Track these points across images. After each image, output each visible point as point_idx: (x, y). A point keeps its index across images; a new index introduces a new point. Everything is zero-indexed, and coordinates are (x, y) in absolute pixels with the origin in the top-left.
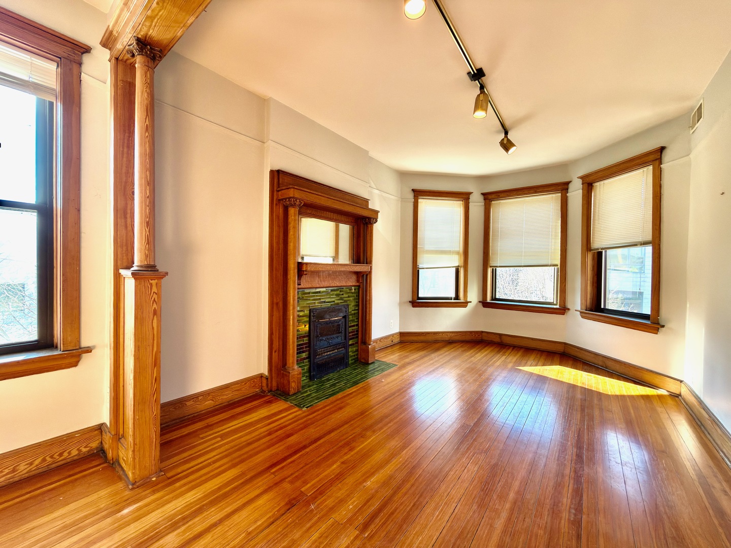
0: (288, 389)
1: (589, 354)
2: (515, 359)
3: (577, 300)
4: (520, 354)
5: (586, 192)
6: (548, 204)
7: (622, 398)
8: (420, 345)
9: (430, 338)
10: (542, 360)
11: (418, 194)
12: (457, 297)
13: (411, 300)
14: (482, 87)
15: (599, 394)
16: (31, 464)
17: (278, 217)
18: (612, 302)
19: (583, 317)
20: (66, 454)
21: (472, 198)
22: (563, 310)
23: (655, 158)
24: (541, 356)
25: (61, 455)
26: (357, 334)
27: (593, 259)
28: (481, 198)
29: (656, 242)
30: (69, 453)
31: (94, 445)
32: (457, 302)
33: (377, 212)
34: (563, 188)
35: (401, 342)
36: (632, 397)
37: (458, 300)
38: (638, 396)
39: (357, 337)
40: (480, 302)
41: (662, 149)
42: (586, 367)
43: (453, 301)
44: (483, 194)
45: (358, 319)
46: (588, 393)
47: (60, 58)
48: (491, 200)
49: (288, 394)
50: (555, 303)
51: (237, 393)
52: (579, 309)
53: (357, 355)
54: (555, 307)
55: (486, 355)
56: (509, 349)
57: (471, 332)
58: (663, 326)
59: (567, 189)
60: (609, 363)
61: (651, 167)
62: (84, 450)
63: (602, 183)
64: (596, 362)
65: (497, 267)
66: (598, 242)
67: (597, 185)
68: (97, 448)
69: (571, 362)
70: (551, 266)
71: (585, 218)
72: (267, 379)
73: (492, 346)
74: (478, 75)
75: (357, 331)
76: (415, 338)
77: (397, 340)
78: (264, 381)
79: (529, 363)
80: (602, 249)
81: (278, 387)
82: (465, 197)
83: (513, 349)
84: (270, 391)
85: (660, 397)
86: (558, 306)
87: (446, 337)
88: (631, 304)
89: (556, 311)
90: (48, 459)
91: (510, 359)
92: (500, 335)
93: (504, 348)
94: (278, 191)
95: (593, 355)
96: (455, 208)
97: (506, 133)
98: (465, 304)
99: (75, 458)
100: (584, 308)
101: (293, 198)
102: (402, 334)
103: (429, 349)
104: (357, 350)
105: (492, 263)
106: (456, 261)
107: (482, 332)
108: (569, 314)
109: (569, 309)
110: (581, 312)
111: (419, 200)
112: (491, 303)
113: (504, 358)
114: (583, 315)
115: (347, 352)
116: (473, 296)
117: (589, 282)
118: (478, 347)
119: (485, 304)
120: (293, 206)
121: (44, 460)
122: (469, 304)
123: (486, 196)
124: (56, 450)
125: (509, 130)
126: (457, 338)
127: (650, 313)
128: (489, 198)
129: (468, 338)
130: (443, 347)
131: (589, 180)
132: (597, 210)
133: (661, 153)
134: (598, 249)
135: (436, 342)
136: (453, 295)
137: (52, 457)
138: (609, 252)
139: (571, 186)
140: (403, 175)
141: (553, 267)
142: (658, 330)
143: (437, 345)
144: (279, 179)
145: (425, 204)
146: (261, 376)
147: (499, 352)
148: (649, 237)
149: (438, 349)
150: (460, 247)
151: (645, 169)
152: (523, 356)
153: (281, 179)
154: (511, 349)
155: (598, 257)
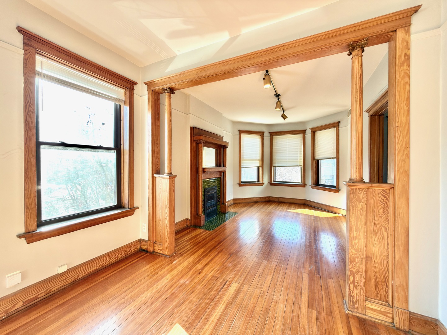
0: (200, 224)
1: (315, 203)
2: (286, 208)
3: (310, 181)
4: (287, 206)
5: (312, 135)
6: (298, 138)
7: (327, 218)
8: (243, 204)
9: (247, 201)
10: (297, 207)
11: (241, 132)
12: (258, 181)
13: (238, 183)
14: (278, 99)
15: (319, 217)
16: (121, 254)
17: (193, 148)
18: (323, 181)
19: (312, 188)
20: (130, 251)
21: (265, 134)
22: (304, 185)
23: (336, 125)
24: (296, 206)
25: (129, 251)
26: (220, 200)
27: (316, 163)
28: (269, 135)
29: (338, 158)
30: (131, 251)
31: (138, 248)
32: (258, 183)
33: (228, 143)
34: (303, 132)
35: (234, 204)
36: (330, 218)
37: (259, 182)
38: (332, 217)
39: (220, 201)
40: (269, 183)
41: (339, 122)
42: (314, 209)
43: (257, 183)
44: (270, 133)
45: (220, 192)
46: (316, 217)
47: (128, 88)
48: (273, 135)
49: (201, 227)
50: (301, 182)
51: (179, 227)
52: (311, 185)
53: (220, 209)
54: (301, 184)
55: (274, 206)
56: (282, 204)
57: (265, 197)
58: (340, 190)
59: (305, 133)
60: (322, 206)
61: (336, 128)
62: (136, 250)
63: (318, 132)
64: (317, 206)
65: (276, 166)
66: (317, 157)
67: (317, 132)
68: (139, 249)
69: (308, 207)
70: (299, 166)
71: (312, 146)
72: (190, 220)
73: (275, 203)
74: (278, 96)
75: (220, 198)
76: (240, 201)
77: (232, 202)
78: (188, 221)
79: (292, 209)
80: (319, 159)
81: (194, 224)
82: (261, 134)
83: (284, 204)
84: (191, 226)
85: (339, 217)
86: (302, 184)
87: (254, 200)
88: (329, 182)
89: (301, 186)
90: (126, 253)
91: (284, 208)
92: (278, 198)
93: (280, 203)
94: (194, 136)
95: (316, 204)
96: (257, 139)
97: (284, 112)
98: (262, 184)
99: (134, 252)
100: (312, 184)
101: (201, 140)
102: (234, 200)
103: (249, 206)
104: (220, 207)
105: (274, 165)
106: (258, 164)
107: (270, 197)
108: (307, 187)
109: (306, 185)
110: (311, 186)
111: (242, 135)
112: (273, 183)
113: (281, 207)
114: (312, 187)
115: (217, 208)
116: (266, 180)
117: (314, 173)
118: (269, 204)
119: (271, 184)
120: (201, 143)
121: (125, 253)
122: (264, 184)
123: (271, 134)
124: (128, 249)
125: (285, 110)
126: (259, 200)
127: (336, 185)
128: (272, 134)
129: (264, 200)
130: (254, 205)
131: (314, 130)
132: (317, 143)
133: (339, 123)
134: (317, 159)
135: (250, 203)
136: (257, 180)
137: (127, 252)
138: (321, 161)
139: (307, 132)
140: (234, 123)
141: (300, 167)
142: (339, 192)
143: (251, 204)
144: (194, 131)
145: (244, 136)
146: (187, 219)
147: (278, 205)
148: (335, 156)
149: (252, 206)
150: (259, 157)
151: (334, 129)
152: (289, 206)
153: (195, 131)
154: (283, 204)
155: (317, 163)
